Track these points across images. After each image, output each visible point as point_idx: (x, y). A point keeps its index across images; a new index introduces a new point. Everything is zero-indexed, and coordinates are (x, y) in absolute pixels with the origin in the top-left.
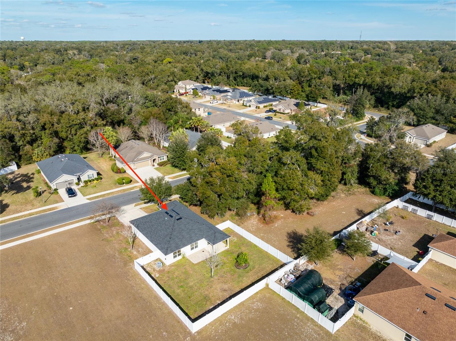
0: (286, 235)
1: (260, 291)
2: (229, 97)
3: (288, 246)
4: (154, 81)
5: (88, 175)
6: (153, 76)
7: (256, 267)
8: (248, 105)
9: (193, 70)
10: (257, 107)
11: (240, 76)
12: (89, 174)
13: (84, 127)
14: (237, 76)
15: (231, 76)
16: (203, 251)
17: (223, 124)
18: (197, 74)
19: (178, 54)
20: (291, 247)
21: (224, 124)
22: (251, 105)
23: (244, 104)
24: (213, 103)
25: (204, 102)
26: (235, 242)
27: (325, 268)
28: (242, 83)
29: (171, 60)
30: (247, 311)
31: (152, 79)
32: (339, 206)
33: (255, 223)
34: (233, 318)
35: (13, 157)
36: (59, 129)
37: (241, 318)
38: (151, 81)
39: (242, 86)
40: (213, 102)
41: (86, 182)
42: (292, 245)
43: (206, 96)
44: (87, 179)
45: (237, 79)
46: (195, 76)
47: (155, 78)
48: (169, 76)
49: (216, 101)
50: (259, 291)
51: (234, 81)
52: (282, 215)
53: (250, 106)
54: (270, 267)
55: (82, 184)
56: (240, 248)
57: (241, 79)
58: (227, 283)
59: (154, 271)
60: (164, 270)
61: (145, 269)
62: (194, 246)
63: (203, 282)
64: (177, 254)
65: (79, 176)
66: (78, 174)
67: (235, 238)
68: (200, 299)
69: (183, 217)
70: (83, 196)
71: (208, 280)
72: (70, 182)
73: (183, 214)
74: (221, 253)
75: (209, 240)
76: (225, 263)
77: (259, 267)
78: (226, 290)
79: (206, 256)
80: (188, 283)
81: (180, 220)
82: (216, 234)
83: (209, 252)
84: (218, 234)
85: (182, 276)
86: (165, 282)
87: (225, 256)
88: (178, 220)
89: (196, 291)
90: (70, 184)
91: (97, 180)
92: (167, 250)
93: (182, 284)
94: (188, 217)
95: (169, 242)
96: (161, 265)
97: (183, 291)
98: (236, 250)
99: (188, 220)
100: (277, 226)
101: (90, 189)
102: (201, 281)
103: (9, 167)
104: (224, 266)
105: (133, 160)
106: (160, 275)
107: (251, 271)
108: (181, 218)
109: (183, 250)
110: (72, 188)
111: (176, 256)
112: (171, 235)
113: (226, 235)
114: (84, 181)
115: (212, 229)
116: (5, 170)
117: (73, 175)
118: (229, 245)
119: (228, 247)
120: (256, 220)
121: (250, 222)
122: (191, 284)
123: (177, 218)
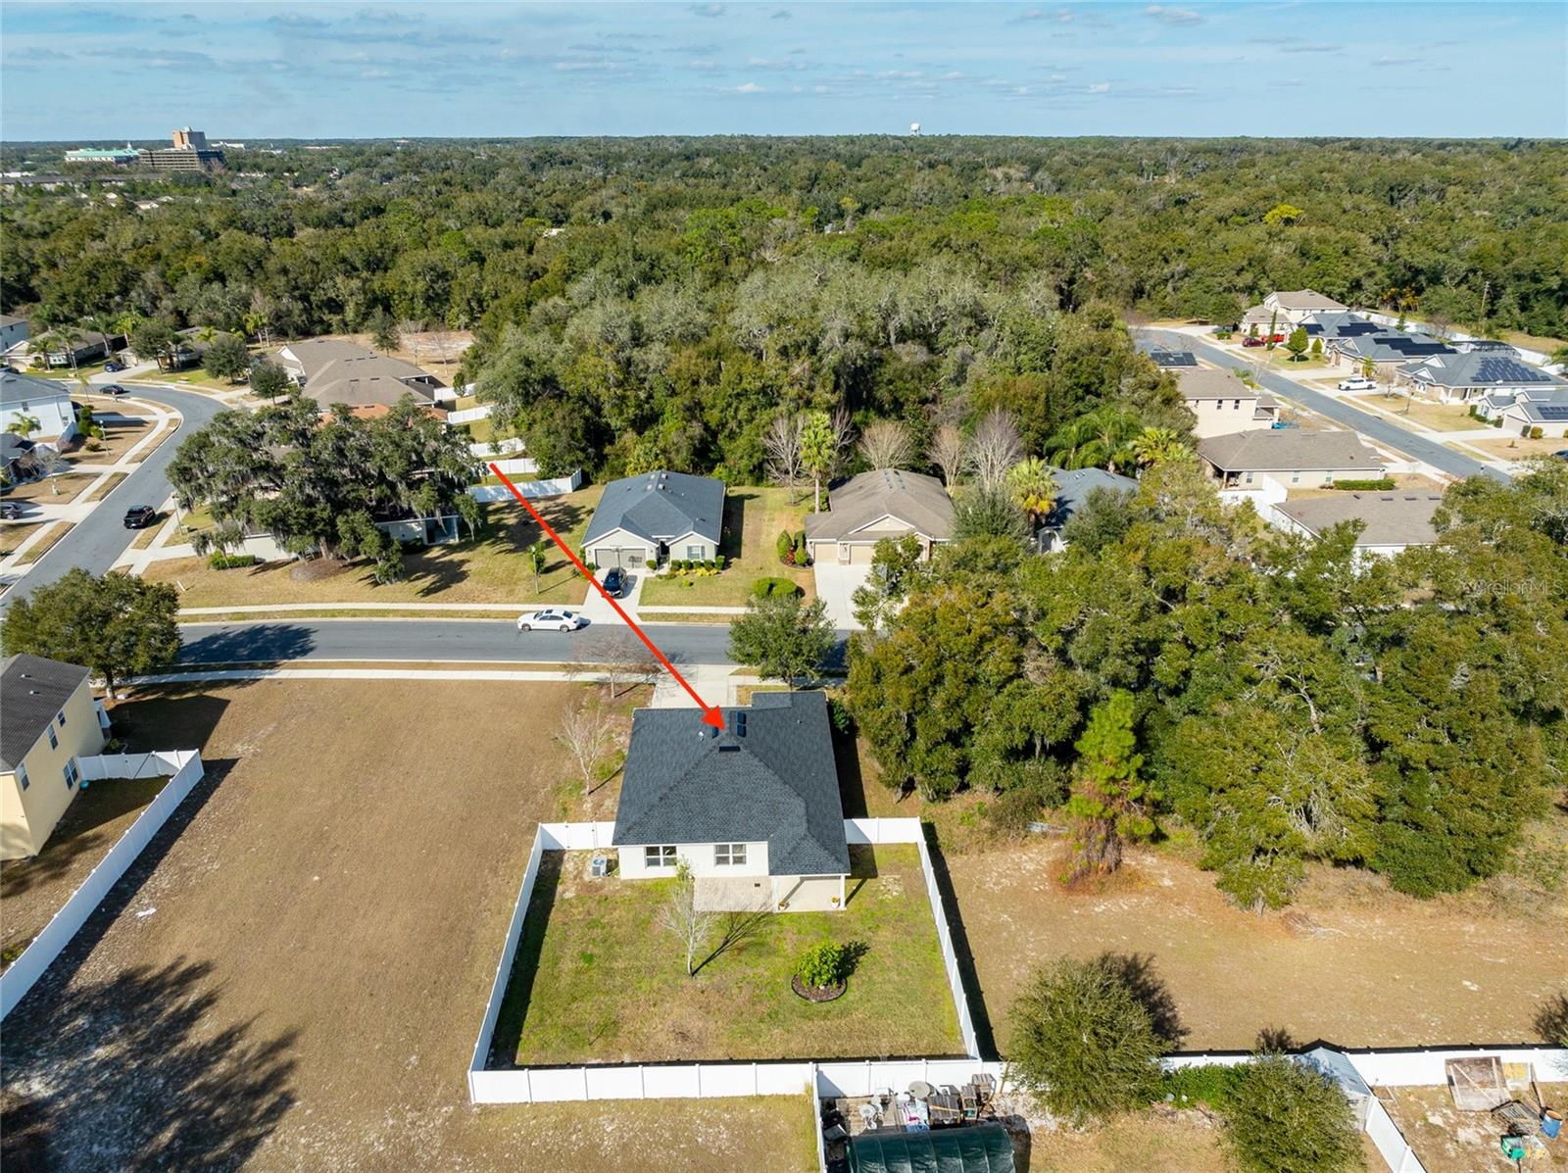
1: (777, 1097)
2: (1425, 373)
4: (1179, 284)
5: (689, 548)
6: (1181, 267)
7: (857, 1016)
8: (1492, 416)
9: (1346, 253)
10: (1526, 430)
11: (1550, 292)
12: (691, 545)
13: (777, 404)
14: (1538, 292)
15: (1509, 290)
16: (757, 885)
17: (1292, 475)
18: (1357, 272)
19: (1366, 191)
21: (1299, 475)
22: (1505, 418)
23: (1478, 412)
24: (1348, 389)
25: (1317, 380)
26: (882, 901)
27: (1098, 1157)
28: (1550, 324)
29: (1293, 213)
30: (667, 1135)
31: (1173, 276)
32: (1484, 947)
33: (1031, 867)
34: (609, 1130)
35: (581, 455)
36: (707, 400)
37: (625, 1145)
38: (1170, 285)
39: (1547, 335)
40: (1352, 385)
41: (678, 565)
43: (1342, 360)
44: (683, 557)
45: (1533, 302)
46: (1345, 278)
47: (1186, 274)
48: (1241, 270)
49: (1365, 384)
50: (771, 1096)
51: (1516, 311)
52: (1167, 882)
53: (1498, 423)
55: (666, 569)
56: (875, 929)
57: (1553, 305)
58: (709, 1017)
59: (575, 878)
60: (602, 887)
61: (561, 860)
62: (731, 855)
63: (652, 977)
64: (661, 857)
65: (662, 544)
66: (663, 538)
67: (897, 888)
68: (593, 1019)
69: (746, 747)
70: (641, 603)
71: (670, 979)
72: (636, 554)
73: (769, 738)
74: (801, 916)
75: (772, 855)
76: (774, 952)
77: (862, 1022)
78: (684, 1036)
79: (752, 902)
80: (615, 958)
81: (730, 754)
82: (805, 844)
83: (770, 896)
84: (811, 847)
85: (624, 928)
86: (565, 924)
87: (799, 932)
88: (722, 749)
89: (607, 993)
90: (633, 559)
91: (708, 570)
92: (629, 829)
93: (596, 951)
94: (770, 754)
95: (652, 807)
96: (603, 869)
97: (578, 972)
98: (858, 927)
99: (756, 762)
100: (1097, 914)
101: (671, 590)
102: (652, 971)
103: (553, 481)
104: (762, 960)
105: (846, 532)
106: (578, 897)
107: (825, 1018)
108: (737, 749)
109: (685, 851)
110: (630, 572)
111: (656, 863)
112: (671, 789)
113: (838, 860)
114: (674, 563)
115: (808, 822)
116: (540, 486)
117: (648, 538)
118: (847, 902)
119: (842, 907)
120: (1046, 859)
121: (1015, 855)
122: (619, 964)
123: (725, 744)
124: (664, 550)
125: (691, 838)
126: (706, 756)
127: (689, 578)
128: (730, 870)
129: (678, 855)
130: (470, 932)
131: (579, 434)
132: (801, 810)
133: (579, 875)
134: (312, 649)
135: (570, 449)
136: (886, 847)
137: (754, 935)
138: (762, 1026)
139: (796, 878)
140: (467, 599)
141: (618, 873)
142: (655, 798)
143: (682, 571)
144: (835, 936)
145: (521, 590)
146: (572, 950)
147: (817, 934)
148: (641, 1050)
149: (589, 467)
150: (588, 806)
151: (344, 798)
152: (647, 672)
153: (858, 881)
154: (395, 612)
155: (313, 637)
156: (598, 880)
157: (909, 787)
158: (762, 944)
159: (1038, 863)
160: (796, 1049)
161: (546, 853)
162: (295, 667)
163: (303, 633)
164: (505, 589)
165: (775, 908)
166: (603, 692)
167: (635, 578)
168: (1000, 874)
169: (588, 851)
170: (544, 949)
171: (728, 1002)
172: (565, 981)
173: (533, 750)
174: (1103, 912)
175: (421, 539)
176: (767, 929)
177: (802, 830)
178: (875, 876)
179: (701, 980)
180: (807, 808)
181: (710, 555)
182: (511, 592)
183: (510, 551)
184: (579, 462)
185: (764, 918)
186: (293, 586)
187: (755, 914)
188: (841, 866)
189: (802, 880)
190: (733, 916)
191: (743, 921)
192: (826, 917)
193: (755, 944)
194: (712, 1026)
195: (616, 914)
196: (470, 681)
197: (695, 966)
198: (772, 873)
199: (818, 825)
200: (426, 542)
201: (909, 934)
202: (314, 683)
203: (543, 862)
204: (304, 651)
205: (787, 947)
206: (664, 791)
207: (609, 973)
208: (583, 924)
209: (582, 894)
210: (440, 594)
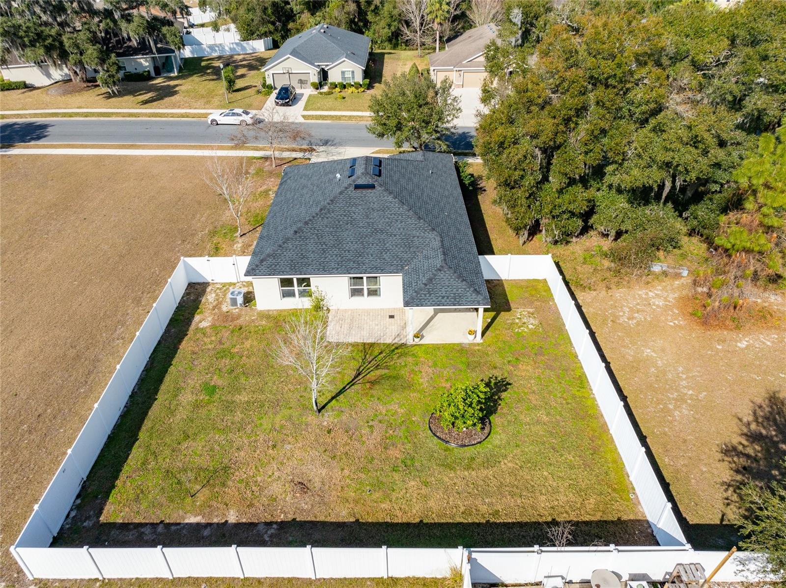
0: (759, 401)
3: (730, 451)
5: (343, 73)
7: (507, 465)
12: (344, 70)
16: (392, 317)
20: (743, 461)
26: (519, 334)
33: (660, 303)
35: (271, 27)
41: (335, 86)
42: (755, 460)
44: (338, 79)
50: (406, 579)
54: (563, 498)
55: (326, 89)
56: (515, 363)
58: (334, 463)
59: (214, 308)
60: (239, 317)
61: (204, 292)
62: (365, 288)
63: (275, 414)
64: (296, 288)
65: (323, 69)
66: (323, 64)
67: (532, 321)
68: (204, 461)
69: (381, 185)
70: (305, 109)
71: (295, 414)
72: (303, 78)
73: (403, 182)
74: (437, 347)
75: (406, 287)
76: (408, 386)
77: (512, 473)
78: (303, 487)
79: (387, 334)
80: (238, 391)
81: (364, 191)
82: (441, 275)
83: (404, 327)
84: (447, 278)
85: (253, 359)
86: (194, 353)
87: (435, 365)
88: (357, 187)
89: (223, 431)
90: (301, 82)
91: (357, 88)
92: (262, 261)
93: (220, 382)
94: (405, 193)
95: (286, 240)
96: (240, 299)
97: (197, 406)
98: (497, 360)
99: (390, 198)
100: (742, 349)
101: (330, 101)
102: (276, 405)
103: (251, 42)
104: (396, 395)
105: (461, 62)
106: (213, 326)
107: (468, 467)
108: (372, 187)
109: (320, 283)
110: (298, 91)
111: (291, 294)
112: (306, 223)
113: (477, 292)
114: (331, 84)
115: (444, 254)
116: (242, 46)
117: (313, 64)
118: (483, 334)
119: (479, 339)
120: (672, 297)
121: (641, 292)
122: (243, 397)
123: (360, 182)
124: (324, 74)
125: (325, 269)
126: (341, 193)
127: (343, 94)
128: (365, 302)
129: (313, 288)
130: (97, 360)
131: (270, 11)
132: (436, 243)
133: (218, 306)
134: (45, 136)
135: (264, 22)
136: (517, 283)
137: (387, 367)
138: (396, 476)
139: (430, 310)
140: (174, 106)
141: (255, 305)
142: (290, 233)
143: (338, 89)
144: (473, 370)
145: (216, 101)
146: (194, 381)
147: (455, 367)
148: (251, 505)
149: (277, 37)
150: (238, 246)
151: (21, 237)
152: (305, 151)
153: (493, 314)
154: (117, 114)
155: (50, 129)
156: (235, 311)
157: (535, 230)
158: (396, 378)
159: (666, 299)
160: (435, 508)
161: (191, 285)
162: (28, 147)
163: (44, 127)
164: (203, 101)
165: (410, 340)
166: (267, 163)
167: (302, 95)
168: (631, 310)
169: (231, 284)
170: (168, 379)
171: (357, 445)
172: (182, 414)
173: (199, 203)
174: (747, 347)
175: (149, 71)
176: (402, 361)
177: (438, 261)
178: (508, 309)
179: (328, 418)
180: (442, 241)
181: (359, 78)
182: (208, 102)
183: (213, 80)
184: (270, 32)
185: (398, 349)
186: (47, 99)
187: (389, 345)
188: (480, 298)
189: (436, 312)
190: (366, 348)
191: (376, 353)
192: (461, 350)
193: (389, 377)
194: (337, 474)
195: (248, 344)
196: (161, 156)
197: (322, 401)
198: (407, 304)
199: (455, 258)
200: (153, 74)
201: (551, 368)
202: (37, 157)
203: (187, 293)
204: (39, 138)
205: (422, 381)
206: (299, 225)
207: (229, 407)
208: (212, 353)
209: (217, 323)
210: (155, 103)
